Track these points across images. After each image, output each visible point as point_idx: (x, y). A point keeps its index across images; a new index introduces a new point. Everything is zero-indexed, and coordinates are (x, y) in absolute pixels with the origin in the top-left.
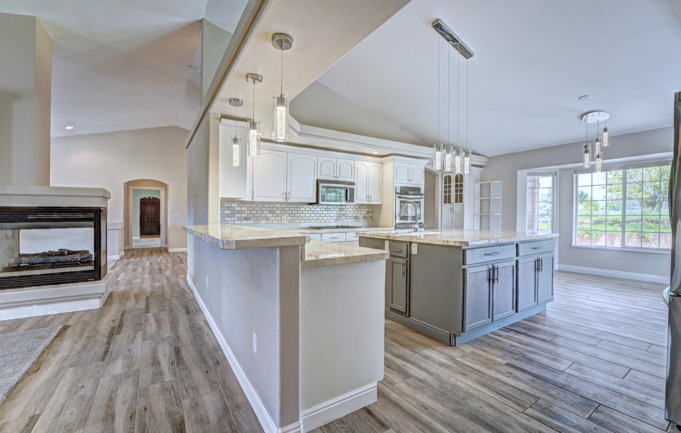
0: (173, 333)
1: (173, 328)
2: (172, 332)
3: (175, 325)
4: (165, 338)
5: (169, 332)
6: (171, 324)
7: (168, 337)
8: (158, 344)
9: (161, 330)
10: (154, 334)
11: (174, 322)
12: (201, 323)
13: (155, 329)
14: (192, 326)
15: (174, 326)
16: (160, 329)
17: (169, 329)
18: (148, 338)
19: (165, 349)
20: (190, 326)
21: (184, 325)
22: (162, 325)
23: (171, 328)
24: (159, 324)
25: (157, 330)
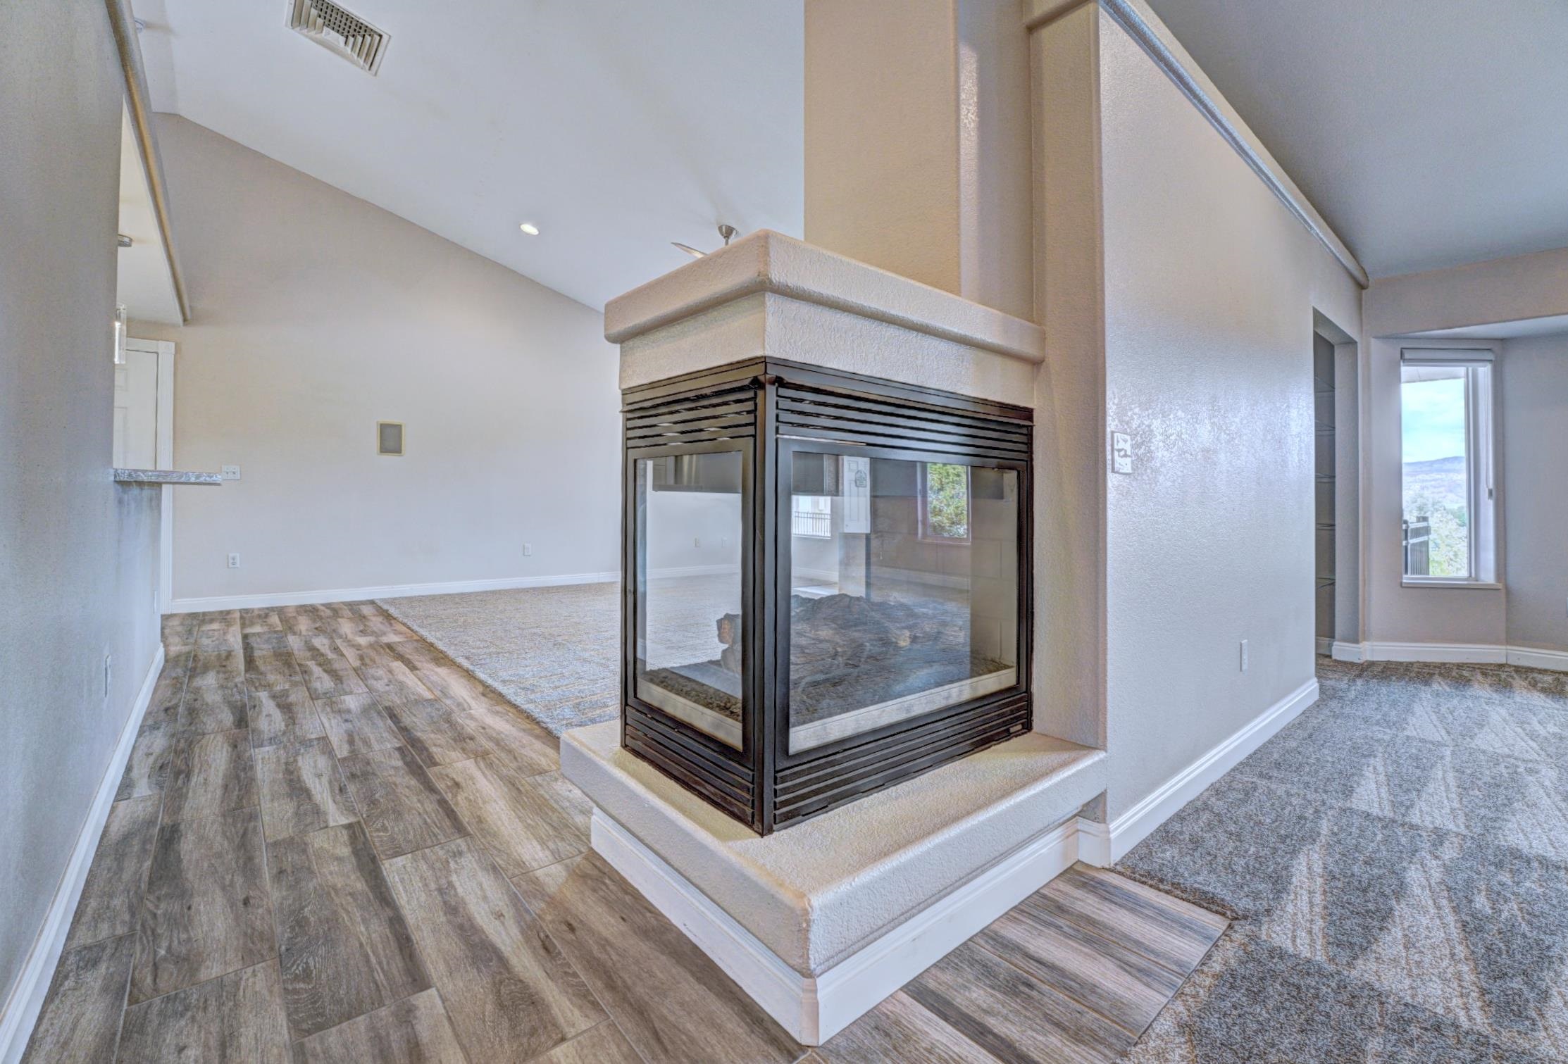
0: (247, 754)
1: (245, 769)
2: (250, 758)
3: (238, 777)
4: (271, 744)
5: (260, 757)
6: (253, 779)
7: (262, 745)
8: (284, 733)
9: (283, 761)
10: (302, 751)
11: (240, 790)
12: (143, 788)
13: (300, 763)
14: (182, 776)
15: (242, 775)
16: (286, 764)
17: (259, 767)
18: (315, 743)
19: (270, 725)
20: (188, 777)
21: (206, 780)
22: (281, 776)
23: (251, 767)
24: (291, 780)
25: (296, 761)
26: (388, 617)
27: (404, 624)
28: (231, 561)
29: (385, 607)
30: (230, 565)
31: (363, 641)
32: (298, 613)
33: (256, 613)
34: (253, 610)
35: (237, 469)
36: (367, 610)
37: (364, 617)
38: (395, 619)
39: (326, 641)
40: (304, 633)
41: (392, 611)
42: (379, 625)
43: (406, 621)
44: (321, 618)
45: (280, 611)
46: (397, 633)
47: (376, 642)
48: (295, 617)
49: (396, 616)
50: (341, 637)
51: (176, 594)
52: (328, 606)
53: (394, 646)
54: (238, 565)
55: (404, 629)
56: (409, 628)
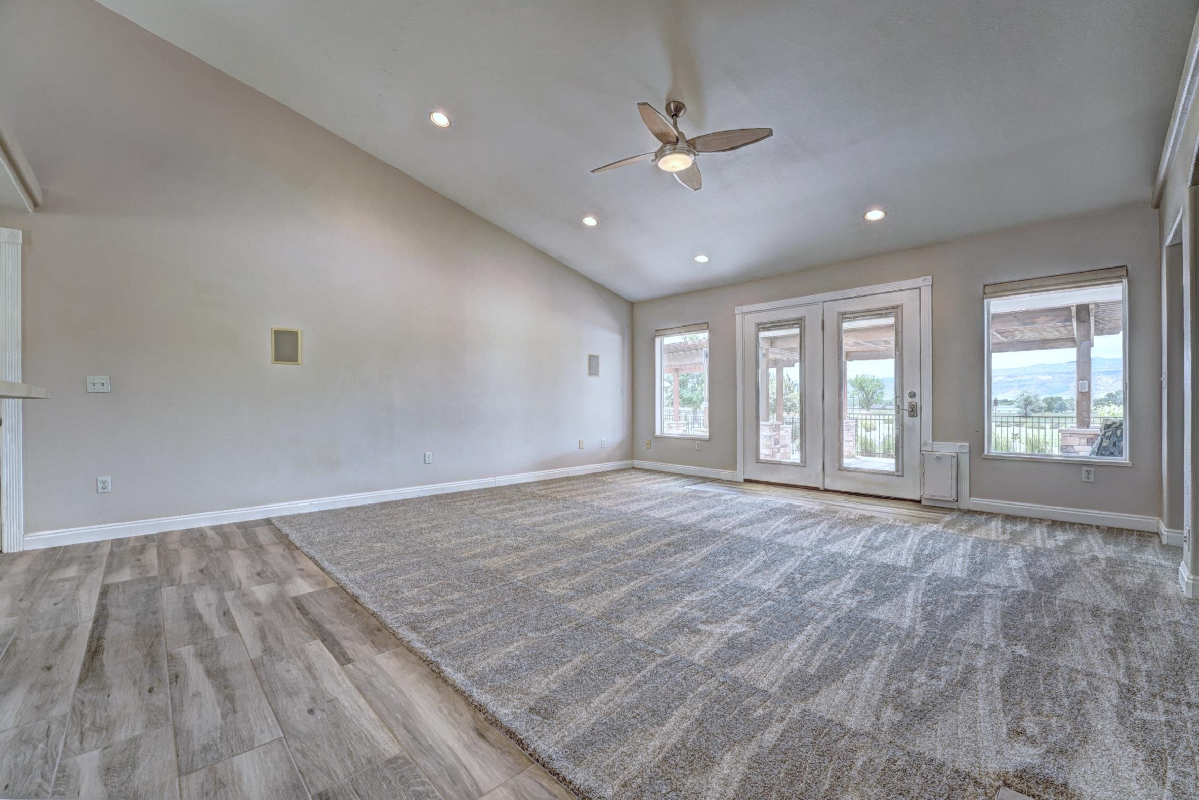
26: (289, 545)
27: (312, 559)
28: (100, 485)
29: (285, 530)
30: (100, 490)
31: (262, 593)
32: (183, 544)
33: (131, 544)
34: (128, 539)
35: (106, 379)
36: (264, 536)
37: (261, 547)
38: (297, 548)
39: (212, 596)
40: (185, 581)
41: (294, 536)
42: (280, 560)
43: (312, 552)
44: (208, 550)
45: (161, 540)
46: (307, 576)
47: (281, 595)
48: (176, 550)
49: (298, 544)
50: (232, 587)
51: (29, 528)
52: (217, 529)
53: (304, 602)
54: (110, 488)
55: (311, 566)
56: (318, 565)
